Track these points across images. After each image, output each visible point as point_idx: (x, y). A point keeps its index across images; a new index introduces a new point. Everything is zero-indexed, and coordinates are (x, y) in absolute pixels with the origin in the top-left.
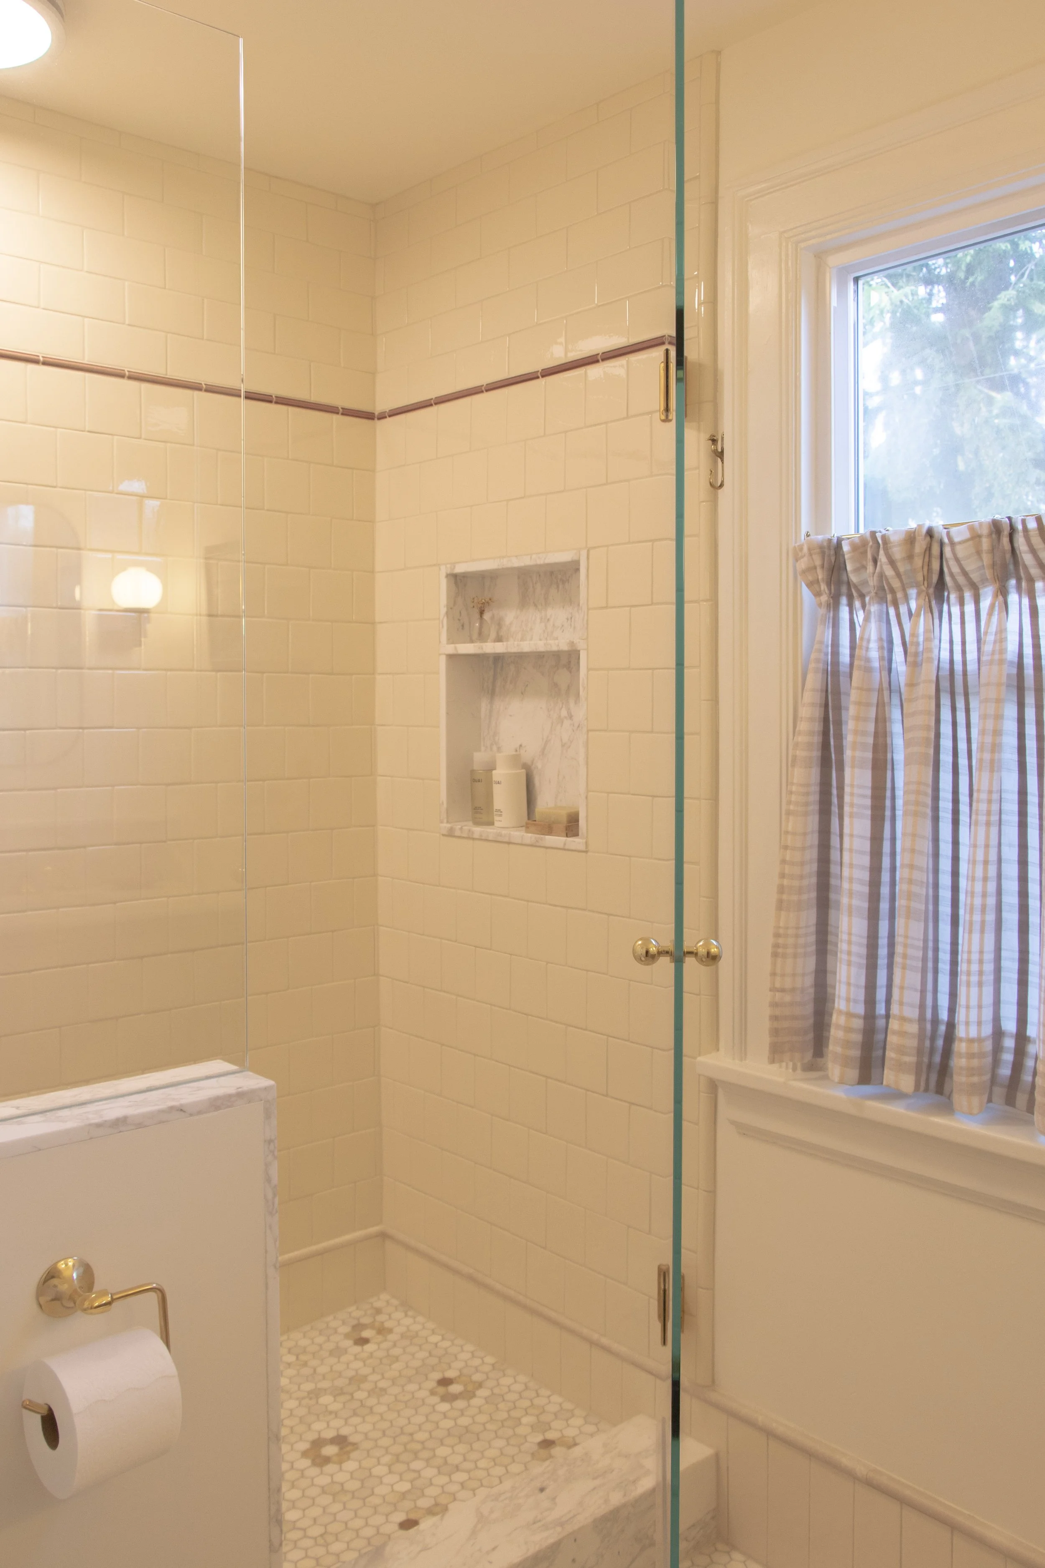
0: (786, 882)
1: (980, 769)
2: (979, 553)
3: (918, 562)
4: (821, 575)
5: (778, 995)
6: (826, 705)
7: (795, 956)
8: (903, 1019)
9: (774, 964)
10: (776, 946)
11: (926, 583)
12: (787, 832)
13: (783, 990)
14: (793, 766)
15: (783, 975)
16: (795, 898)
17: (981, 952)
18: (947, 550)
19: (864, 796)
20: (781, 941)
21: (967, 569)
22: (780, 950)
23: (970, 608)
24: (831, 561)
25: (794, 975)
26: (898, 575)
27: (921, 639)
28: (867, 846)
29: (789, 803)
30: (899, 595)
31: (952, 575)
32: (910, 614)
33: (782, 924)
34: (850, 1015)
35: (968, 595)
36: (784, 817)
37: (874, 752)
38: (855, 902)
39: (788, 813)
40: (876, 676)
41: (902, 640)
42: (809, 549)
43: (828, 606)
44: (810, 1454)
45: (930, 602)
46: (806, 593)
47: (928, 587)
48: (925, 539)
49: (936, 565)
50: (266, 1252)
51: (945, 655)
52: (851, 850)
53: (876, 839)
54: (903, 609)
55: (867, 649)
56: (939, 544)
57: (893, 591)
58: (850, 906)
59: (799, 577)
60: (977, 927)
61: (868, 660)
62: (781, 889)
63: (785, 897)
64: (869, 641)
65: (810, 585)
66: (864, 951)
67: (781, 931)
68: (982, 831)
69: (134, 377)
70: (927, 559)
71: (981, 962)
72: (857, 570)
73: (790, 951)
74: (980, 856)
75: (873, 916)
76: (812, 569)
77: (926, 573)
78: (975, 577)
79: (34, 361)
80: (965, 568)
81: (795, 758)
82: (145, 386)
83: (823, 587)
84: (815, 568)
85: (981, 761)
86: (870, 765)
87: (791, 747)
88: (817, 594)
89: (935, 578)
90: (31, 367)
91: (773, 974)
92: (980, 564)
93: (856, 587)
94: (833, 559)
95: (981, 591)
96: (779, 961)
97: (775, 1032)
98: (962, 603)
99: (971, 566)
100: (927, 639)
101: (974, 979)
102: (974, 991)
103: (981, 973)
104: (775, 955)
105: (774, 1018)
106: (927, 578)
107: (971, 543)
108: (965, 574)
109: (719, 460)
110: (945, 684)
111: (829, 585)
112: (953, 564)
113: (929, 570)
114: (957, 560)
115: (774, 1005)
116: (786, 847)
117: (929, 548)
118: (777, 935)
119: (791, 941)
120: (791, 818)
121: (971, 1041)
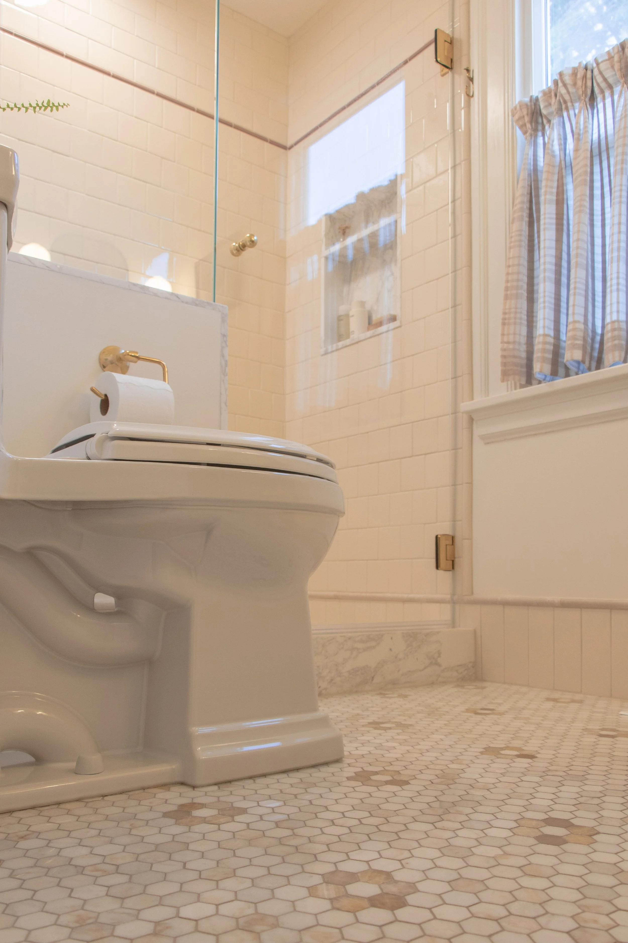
0: (509, 285)
1: (615, 175)
2: (613, 67)
3: (579, 83)
4: (527, 119)
5: (506, 346)
6: (531, 194)
7: (515, 323)
8: (575, 322)
9: (503, 329)
10: (504, 319)
11: (584, 95)
12: (509, 258)
13: (508, 343)
14: (513, 223)
15: (508, 334)
16: (514, 292)
17: (618, 273)
18: (596, 72)
19: (551, 218)
20: (507, 316)
21: (606, 76)
22: (506, 321)
23: (608, 101)
24: (532, 108)
25: (515, 334)
26: (568, 92)
27: (582, 127)
28: (553, 244)
29: (511, 242)
30: (569, 104)
31: (598, 85)
32: (575, 115)
33: (507, 307)
34: (545, 335)
35: (607, 93)
36: (508, 250)
37: (557, 196)
38: (547, 274)
39: (510, 248)
40: (558, 159)
41: (571, 129)
42: (520, 106)
43: (531, 135)
44: (528, 604)
45: (586, 105)
46: (519, 132)
47: (586, 96)
48: (583, 70)
49: (589, 84)
50: (221, 394)
51: (595, 136)
52: (544, 248)
53: (559, 240)
54: (571, 112)
55: (552, 145)
56: (591, 71)
57: (565, 102)
58: (544, 278)
59: (514, 124)
60: (615, 259)
61: (553, 151)
62: (507, 289)
63: (509, 292)
64: (553, 141)
65: (521, 127)
66: (553, 301)
67: (507, 311)
68: (617, 207)
69: (159, 95)
70: (584, 82)
71: (618, 278)
72: (546, 107)
73: (512, 321)
74: (616, 220)
75: (558, 283)
76: (521, 118)
77: (584, 89)
78: (610, 80)
79: (108, 74)
80: (605, 76)
81: (513, 219)
82: (165, 102)
83: (529, 126)
84: (524, 117)
85: (615, 171)
86: (555, 202)
87: (511, 213)
88: (525, 133)
89: (589, 92)
90: (106, 77)
91: (503, 335)
92: (614, 73)
93: (546, 117)
94: (533, 107)
95: (614, 89)
96: (506, 327)
97: (504, 364)
98: (604, 99)
99: (608, 74)
100: (585, 127)
101: (615, 288)
102: (615, 294)
103: (618, 284)
104: (504, 324)
105: (504, 357)
106: (585, 92)
107: (608, 62)
108: (605, 80)
109: (471, 83)
110: (596, 151)
111: (531, 123)
112: (599, 79)
113: (586, 87)
114: (601, 73)
115: (504, 350)
116: (509, 266)
117: (585, 77)
118: (505, 313)
119: (512, 315)
120: (512, 250)
121: (613, 322)
